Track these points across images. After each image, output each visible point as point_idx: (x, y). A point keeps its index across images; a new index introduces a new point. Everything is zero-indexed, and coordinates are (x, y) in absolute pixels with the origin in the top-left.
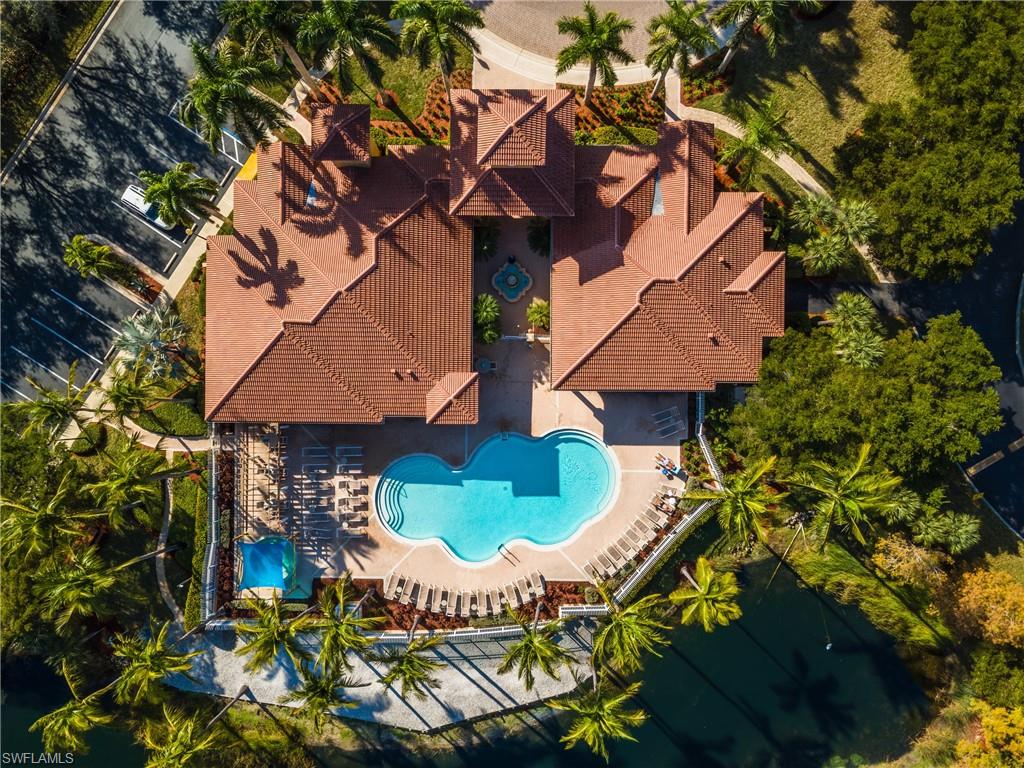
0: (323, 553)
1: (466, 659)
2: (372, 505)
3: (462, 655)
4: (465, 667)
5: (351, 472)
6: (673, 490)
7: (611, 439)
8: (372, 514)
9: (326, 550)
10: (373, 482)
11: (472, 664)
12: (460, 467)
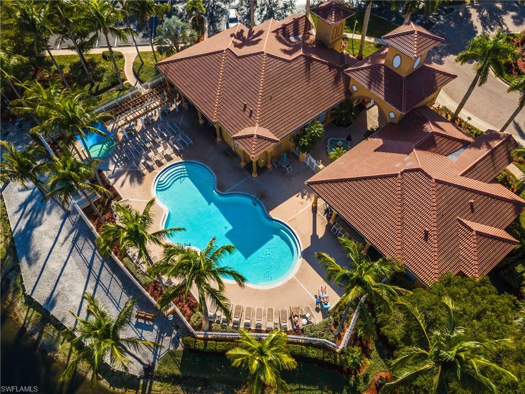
0: (119, 164)
1: (98, 280)
2: (163, 168)
3: (99, 277)
4: (92, 284)
5: (175, 145)
6: (312, 315)
7: (306, 255)
8: (158, 170)
9: (121, 164)
10: (177, 159)
11: (96, 287)
12: (219, 192)
